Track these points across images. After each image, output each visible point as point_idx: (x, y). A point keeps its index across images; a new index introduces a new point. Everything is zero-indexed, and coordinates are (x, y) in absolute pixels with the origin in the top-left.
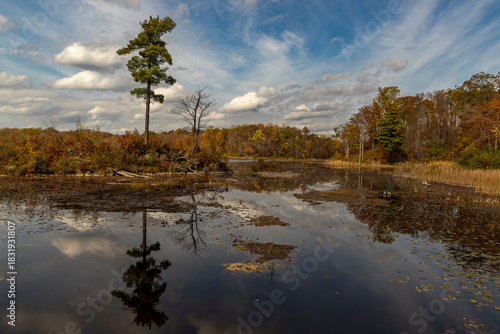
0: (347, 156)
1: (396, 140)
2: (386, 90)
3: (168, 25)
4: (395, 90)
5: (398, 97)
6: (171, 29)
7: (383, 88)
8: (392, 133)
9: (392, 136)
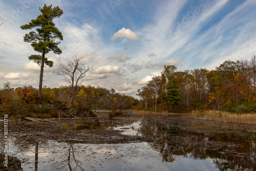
0: (146, 107)
1: (177, 98)
2: (169, 67)
3: (57, 12)
4: (174, 67)
5: (175, 71)
6: (60, 15)
7: (166, 66)
8: (174, 93)
9: (175, 95)
